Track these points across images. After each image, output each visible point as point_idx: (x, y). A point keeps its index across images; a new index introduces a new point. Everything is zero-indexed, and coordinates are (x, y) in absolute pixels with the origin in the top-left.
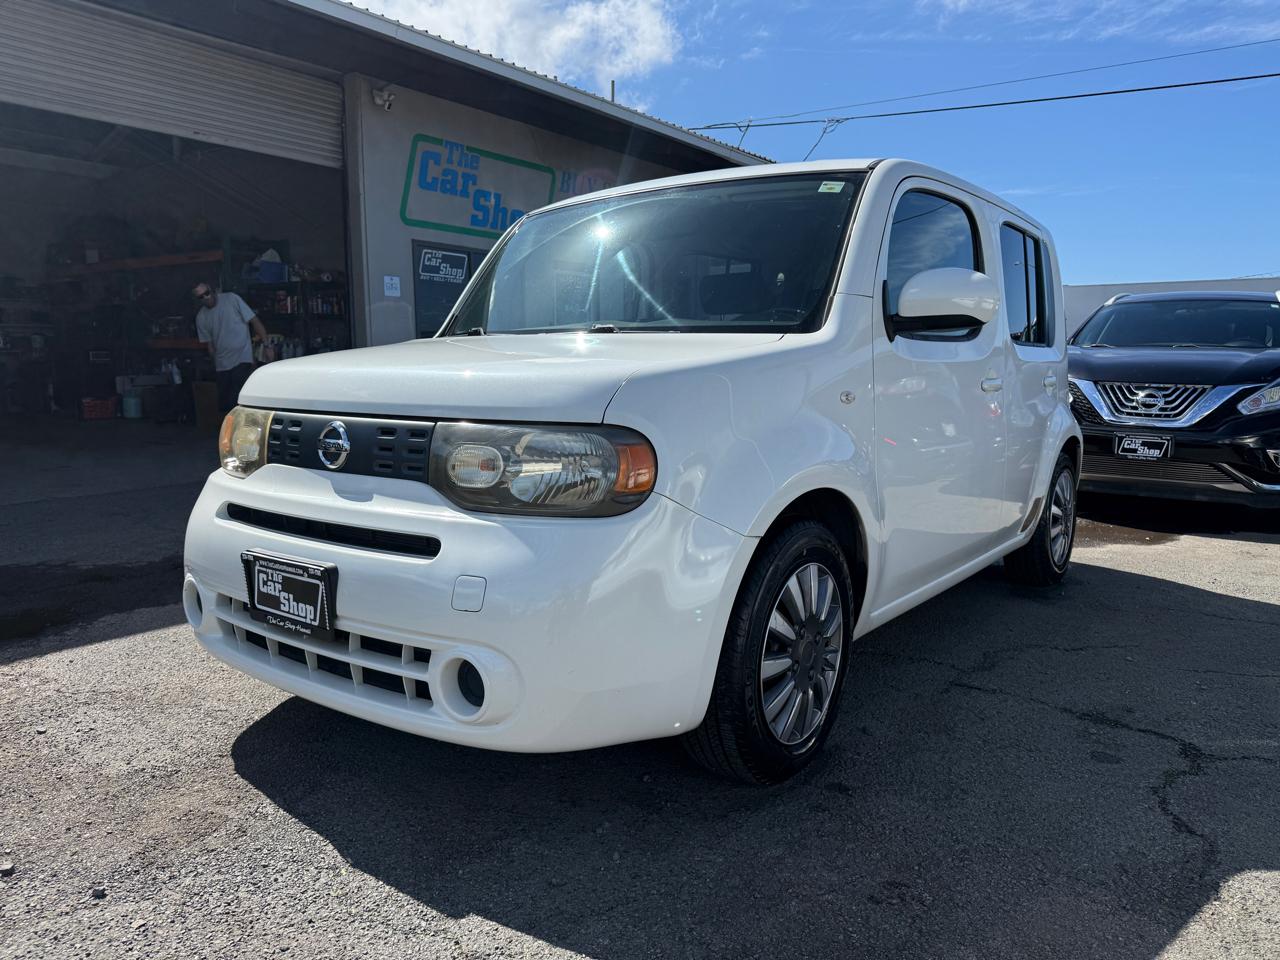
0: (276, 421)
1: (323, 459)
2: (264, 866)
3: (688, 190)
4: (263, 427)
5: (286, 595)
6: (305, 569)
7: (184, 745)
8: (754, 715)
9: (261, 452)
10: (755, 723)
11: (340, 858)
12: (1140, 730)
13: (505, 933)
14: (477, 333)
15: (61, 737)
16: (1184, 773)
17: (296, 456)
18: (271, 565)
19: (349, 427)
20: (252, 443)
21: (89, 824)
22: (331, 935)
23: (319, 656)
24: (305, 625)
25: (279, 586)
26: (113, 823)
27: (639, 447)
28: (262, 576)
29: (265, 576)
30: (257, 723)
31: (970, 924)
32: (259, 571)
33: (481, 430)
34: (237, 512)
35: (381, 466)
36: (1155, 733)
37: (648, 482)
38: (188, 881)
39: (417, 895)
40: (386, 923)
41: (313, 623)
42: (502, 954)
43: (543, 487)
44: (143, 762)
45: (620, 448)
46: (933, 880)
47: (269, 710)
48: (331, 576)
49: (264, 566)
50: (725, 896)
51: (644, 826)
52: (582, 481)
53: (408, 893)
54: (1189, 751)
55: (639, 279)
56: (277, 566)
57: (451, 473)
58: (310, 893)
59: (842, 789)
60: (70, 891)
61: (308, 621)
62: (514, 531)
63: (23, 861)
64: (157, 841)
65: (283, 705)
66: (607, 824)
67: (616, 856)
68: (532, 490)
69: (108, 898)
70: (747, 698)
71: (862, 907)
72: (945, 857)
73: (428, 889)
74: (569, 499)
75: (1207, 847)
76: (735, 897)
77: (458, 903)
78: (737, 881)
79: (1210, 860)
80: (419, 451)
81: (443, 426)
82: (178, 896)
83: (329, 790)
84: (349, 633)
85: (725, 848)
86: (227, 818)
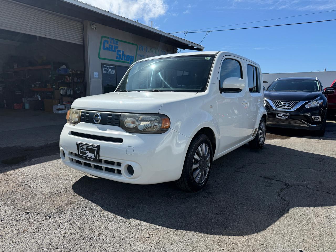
0: (82, 112)
1: (95, 121)
2: (85, 211)
3: (175, 58)
4: (79, 114)
5: (87, 152)
6: (92, 146)
7: (60, 187)
8: (191, 176)
9: (79, 120)
10: (191, 178)
11: (101, 209)
12: (276, 180)
13: (140, 222)
14: (126, 91)
15: (31, 186)
16: (285, 189)
18: (84, 145)
19: (101, 114)
20: (76, 117)
21: (43, 203)
22: (102, 223)
23: (94, 165)
24: (92, 158)
25: (85, 150)
26: (49, 203)
27: (166, 119)
28: (81, 147)
29: (82, 148)
30: (76, 182)
31: (237, 218)
32: (81, 146)
33: (131, 115)
34: (73, 133)
35: (109, 123)
36: (280, 181)
37: (168, 126)
38: (69, 214)
39: (120, 215)
40: (114, 220)
41: (94, 158)
42: (140, 225)
43: (145, 127)
44: (52, 190)
45: (162, 119)
46: (229, 210)
47: (79, 179)
48: (98, 147)
49: (82, 145)
50: (186, 214)
51: (167, 201)
52: (153, 126)
53: (118, 215)
54: (287, 185)
56: (85, 145)
57: (125, 124)
58: (96, 215)
59: (210, 193)
60: (43, 216)
61: (93, 157)
62: (140, 137)
63: (31, 211)
64: (60, 207)
65: (82, 178)
66: (159, 201)
67: (162, 207)
68: (143, 128)
69: (52, 217)
70: (190, 173)
71: (214, 215)
72: (232, 206)
73: (122, 214)
74: (151, 130)
75: (287, 203)
76: (188, 214)
77: (129, 217)
78: (188, 211)
79: (288, 205)
80: (117, 120)
81: (122, 114)
82: (67, 217)
83: (96, 195)
84: (102, 160)
85: (185, 205)
86: (74, 202)
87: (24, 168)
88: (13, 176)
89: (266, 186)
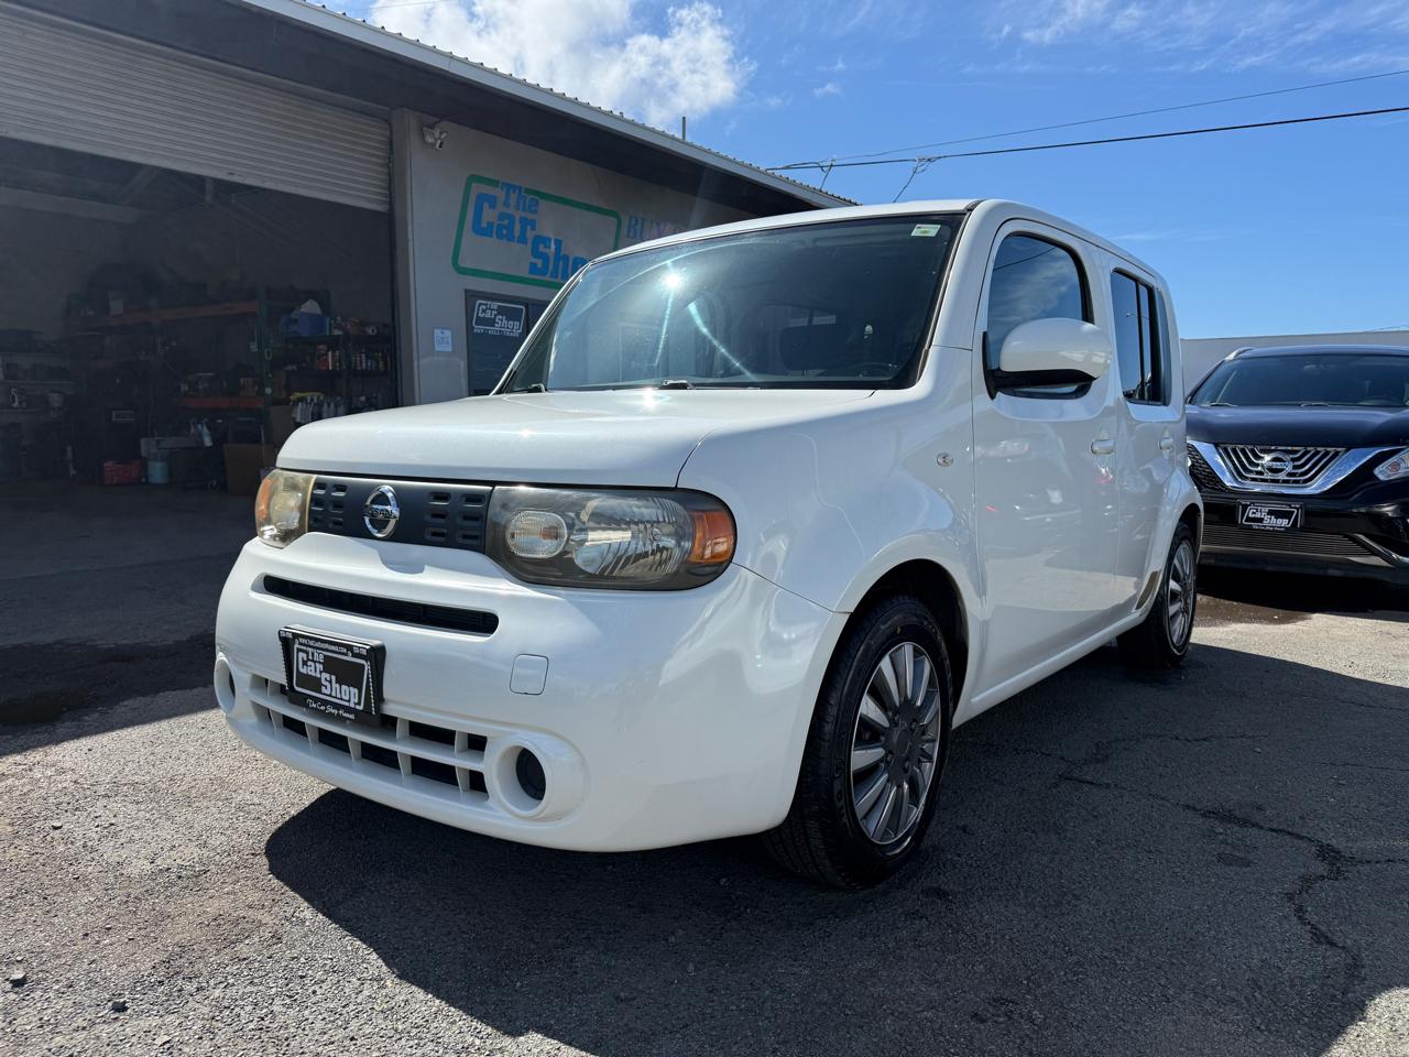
0: (318, 485)
1: (369, 526)
2: (302, 977)
4: (305, 492)
5: (327, 676)
6: (349, 648)
7: (212, 842)
8: (844, 811)
9: (301, 519)
10: (845, 820)
11: (385, 968)
12: (1272, 830)
14: (538, 390)
15: (78, 833)
16: (1323, 877)
17: (340, 524)
18: (311, 643)
19: (398, 491)
20: (292, 509)
21: (109, 929)
22: (375, 1054)
23: (363, 744)
24: (348, 710)
25: (320, 667)
26: (136, 928)
27: (715, 514)
28: (301, 655)
29: (305, 655)
30: (293, 819)
31: (1087, 1045)
32: (299, 650)
33: (542, 494)
34: (275, 585)
35: (435, 534)
36: (1289, 833)
37: (726, 552)
38: (217, 993)
39: (470, 1011)
40: (436, 1040)
41: (357, 707)
43: (610, 556)
44: (168, 861)
45: (695, 514)
46: (1044, 996)
47: (307, 803)
48: (377, 655)
50: (812, 1012)
51: (721, 934)
52: (653, 550)
53: (460, 1008)
54: (1327, 853)
55: (714, 332)
56: (318, 644)
57: (510, 541)
58: (352, 1007)
59: (941, 894)
60: (87, 1003)
61: (352, 705)
62: (581, 607)
63: (36, 970)
64: (183, 950)
65: (322, 799)
66: (680, 932)
67: (691, 967)
68: (599, 560)
69: (129, 1011)
70: (836, 792)
71: (965, 1025)
72: (1056, 970)
73: (482, 1003)
74: (639, 570)
75: (1350, 961)
76: (824, 1013)
77: (516, 1019)
78: (825, 996)
79: (1352, 975)
80: (476, 519)
81: (501, 491)
82: (206, 1010)
83: (372, 892)
84: (396, 718)
85: (811, 959)
86: (261, 924)
87: (70, 746)
88: (10, 782)
89: (1220, 857)
